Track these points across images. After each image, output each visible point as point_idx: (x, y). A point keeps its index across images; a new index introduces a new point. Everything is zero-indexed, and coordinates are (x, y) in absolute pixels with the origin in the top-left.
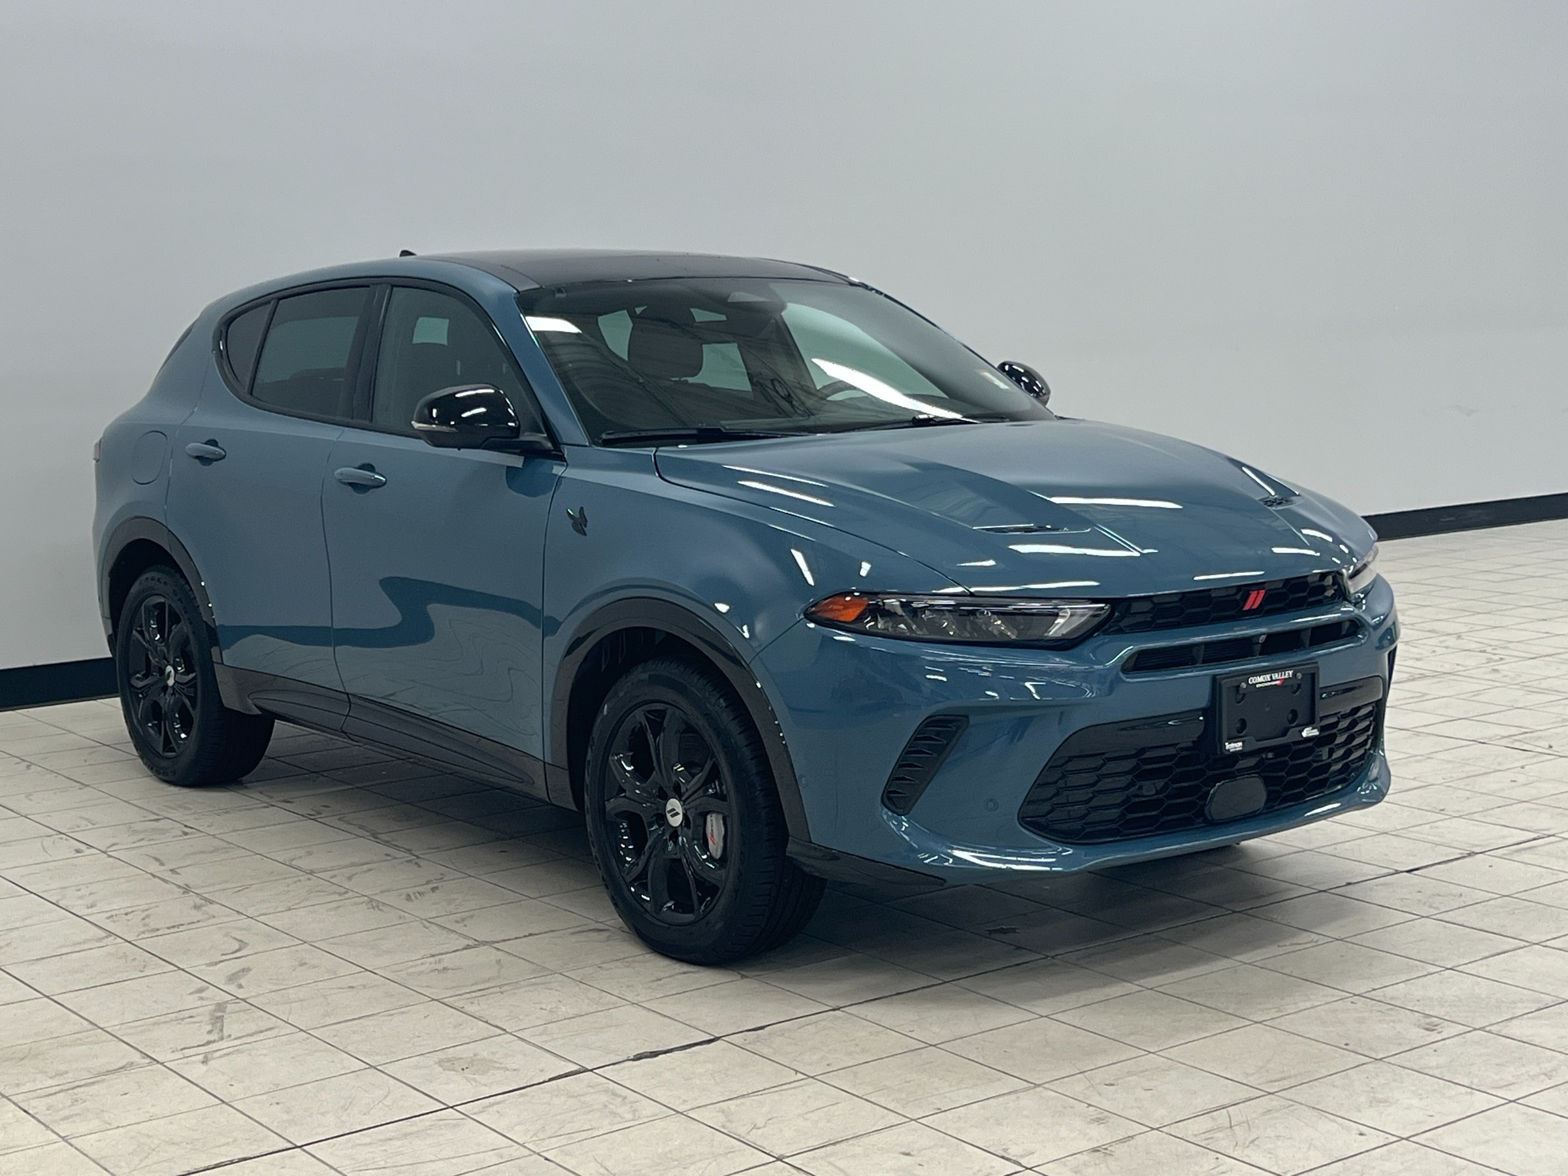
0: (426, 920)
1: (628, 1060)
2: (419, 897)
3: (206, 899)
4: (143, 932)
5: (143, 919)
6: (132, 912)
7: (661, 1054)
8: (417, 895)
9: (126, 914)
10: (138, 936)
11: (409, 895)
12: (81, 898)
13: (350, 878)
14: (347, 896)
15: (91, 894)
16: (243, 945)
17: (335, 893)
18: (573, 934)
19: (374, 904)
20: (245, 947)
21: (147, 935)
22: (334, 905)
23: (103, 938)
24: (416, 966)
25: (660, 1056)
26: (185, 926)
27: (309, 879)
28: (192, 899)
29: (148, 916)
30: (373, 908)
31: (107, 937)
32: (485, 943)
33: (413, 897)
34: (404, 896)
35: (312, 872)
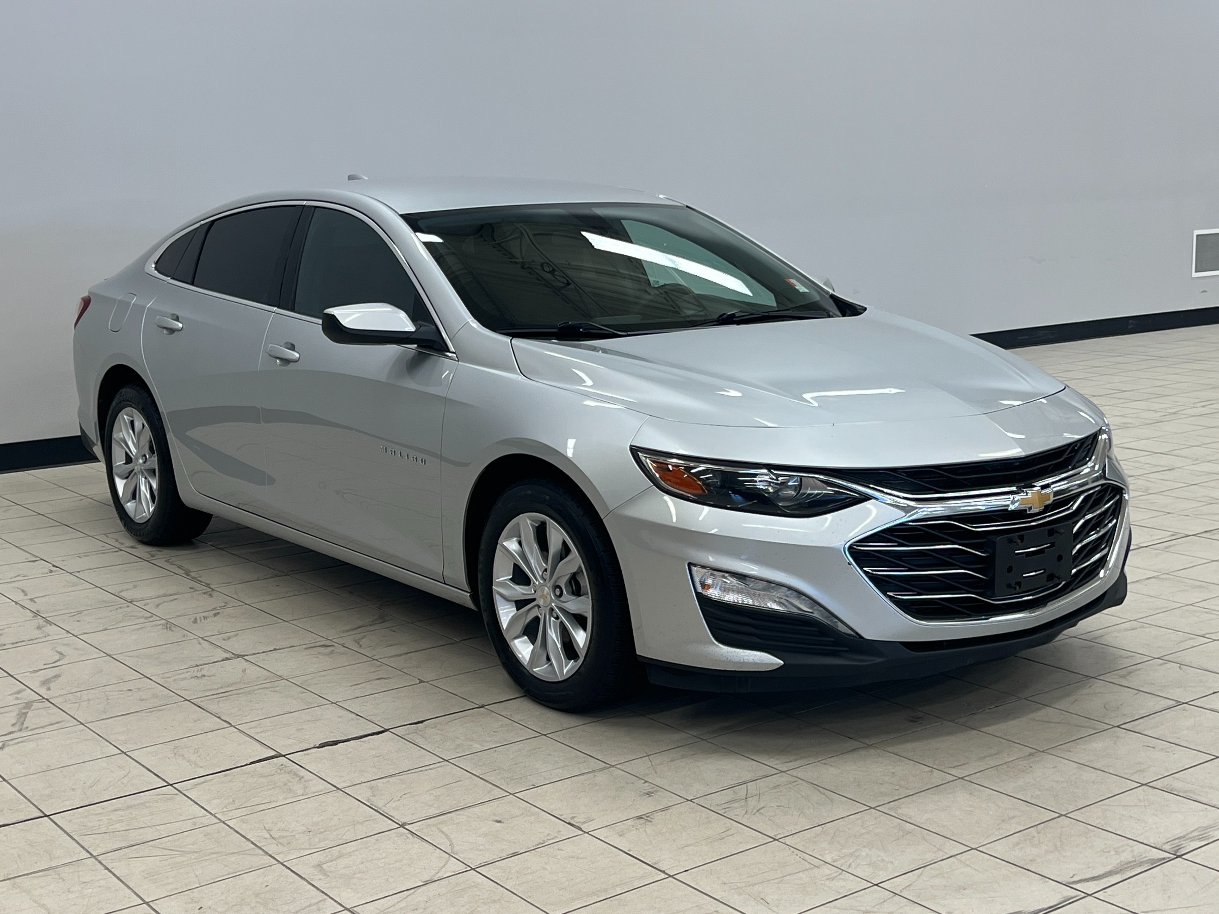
1: (314, 748)
2: (203, 620)
7: (340, 743)
11: (196, 619)
13: (158, 606)
14: (151, 619)
19: (168, 626)
20: (63, 659)
25: (339, 744)
27: (128, 607)
32: (238, 656)
33: (198, 621)
34: (193, 620)
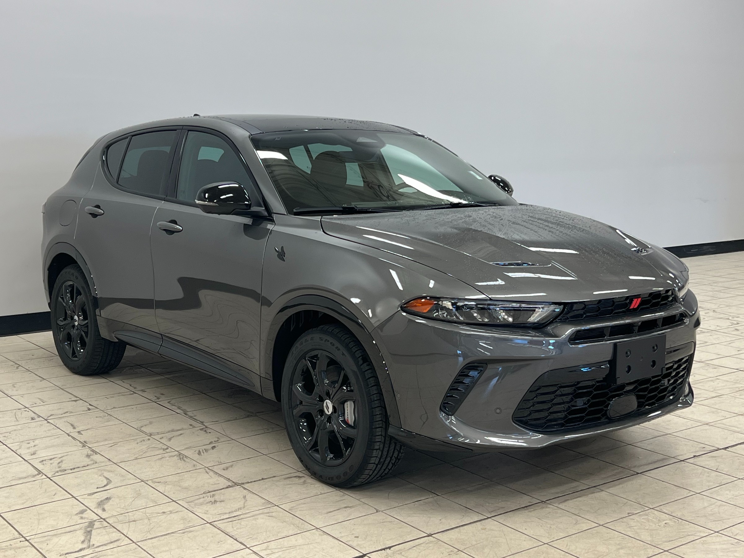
0: (207, 467)
3: (93, 451)
4: (57, 472)
5: (59, 463)
6: (54, 458)
8: (204, 451)
9: (51, 459)
10: (55, 473)
12: (28, 448)
15: (34, 446)
16: (109, 481)
17: (161, 449)
18: (285, 479)
21: (60, 473)
22: (160, 456)
23: (36, 475)
24: (200, 498)
26: (80, 468)
28: (87, 451)
29: (62, 461)
30: (180, 459)
31: (38, 475)
35: (151, 435)
